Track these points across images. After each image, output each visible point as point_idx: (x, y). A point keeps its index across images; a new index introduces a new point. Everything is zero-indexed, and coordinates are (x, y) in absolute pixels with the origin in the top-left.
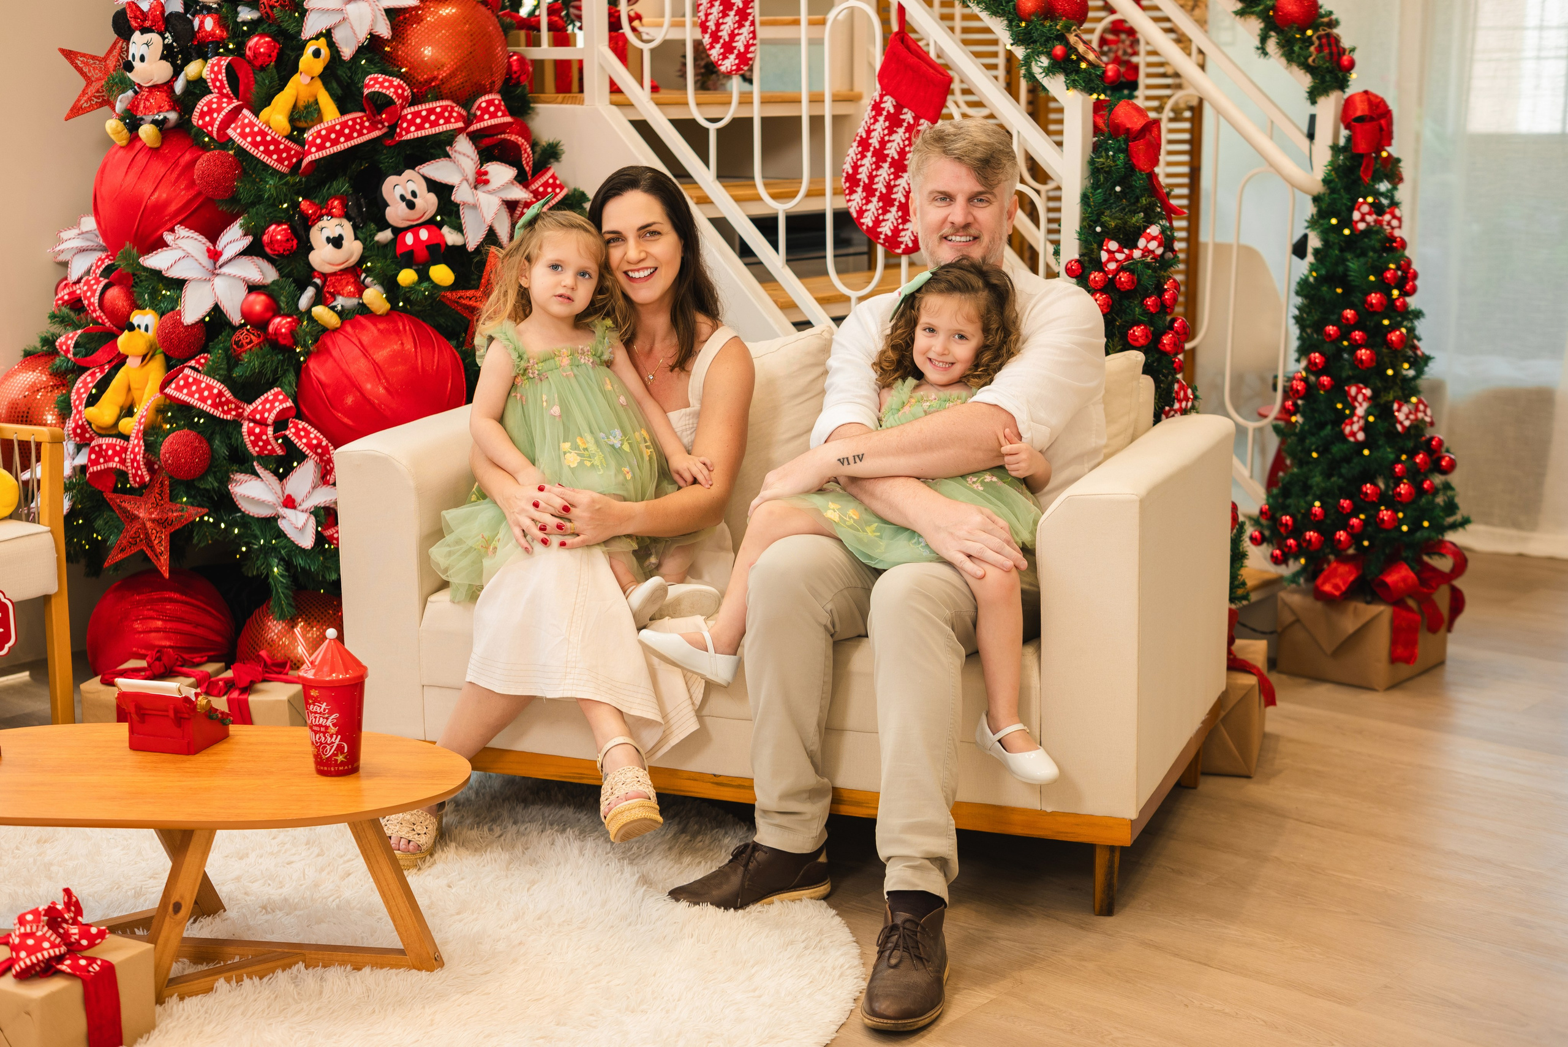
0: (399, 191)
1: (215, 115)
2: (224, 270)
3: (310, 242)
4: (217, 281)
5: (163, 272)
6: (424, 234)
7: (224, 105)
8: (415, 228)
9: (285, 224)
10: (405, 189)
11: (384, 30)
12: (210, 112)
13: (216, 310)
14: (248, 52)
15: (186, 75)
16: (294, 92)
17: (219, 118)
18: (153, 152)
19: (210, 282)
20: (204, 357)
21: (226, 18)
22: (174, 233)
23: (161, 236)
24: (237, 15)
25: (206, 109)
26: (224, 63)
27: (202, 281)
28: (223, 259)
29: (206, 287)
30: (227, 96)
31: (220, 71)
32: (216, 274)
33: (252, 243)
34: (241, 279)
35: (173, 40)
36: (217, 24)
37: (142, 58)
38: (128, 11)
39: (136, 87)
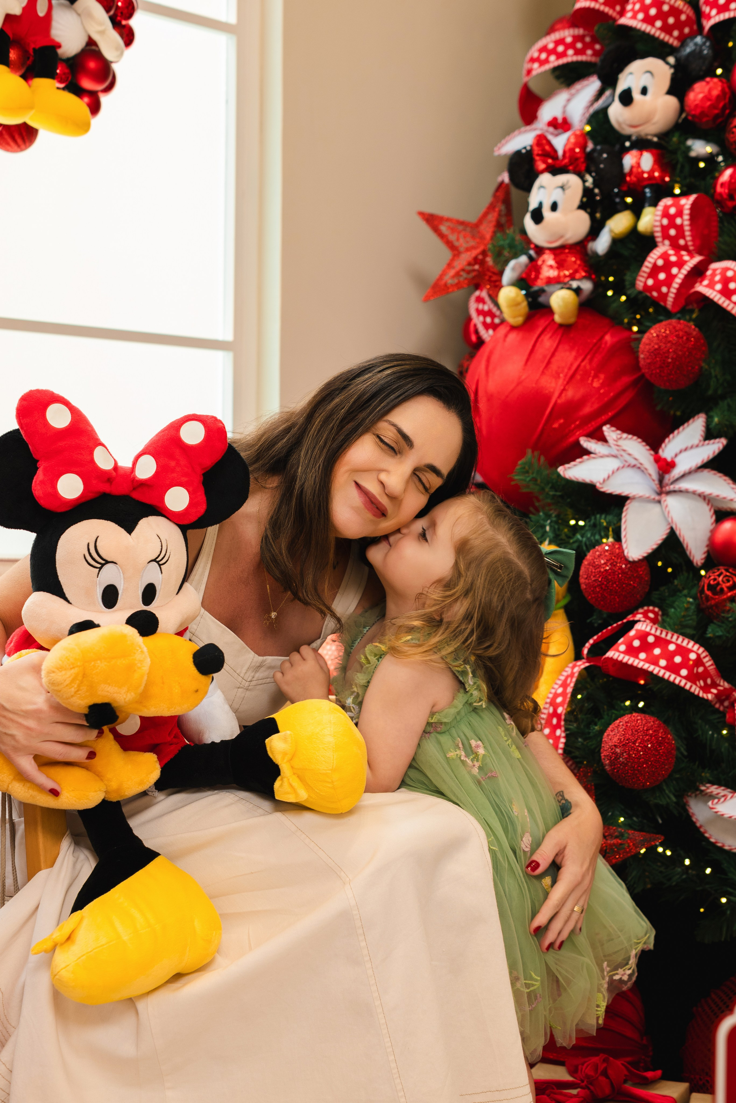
1: (675, 271)
2: (683, 485)
4: (671, 502)
5: (598, 485)
12: (667, 267)
13: (672, 540)
14: (719, 189)
15: (611, 231)
17: (680, 275)
19: (659, 502)
20: (653, 612)
21: (674, 152)
22: (602, 439)
23: (578, 443)
24: (689, 149)
25: (660, 262)
26: (687, 203)
27: (648, 500)
28: (676, 472)
29: (656, 509)
30: (685, 248)
31: (680, 213)
32: (668, 493)
33: (726, 448)
34: (705, 498)
35: (596, 184)
36: (658, 161)
37: (554, 207)
38: (536, 150)
39: (532, 252)
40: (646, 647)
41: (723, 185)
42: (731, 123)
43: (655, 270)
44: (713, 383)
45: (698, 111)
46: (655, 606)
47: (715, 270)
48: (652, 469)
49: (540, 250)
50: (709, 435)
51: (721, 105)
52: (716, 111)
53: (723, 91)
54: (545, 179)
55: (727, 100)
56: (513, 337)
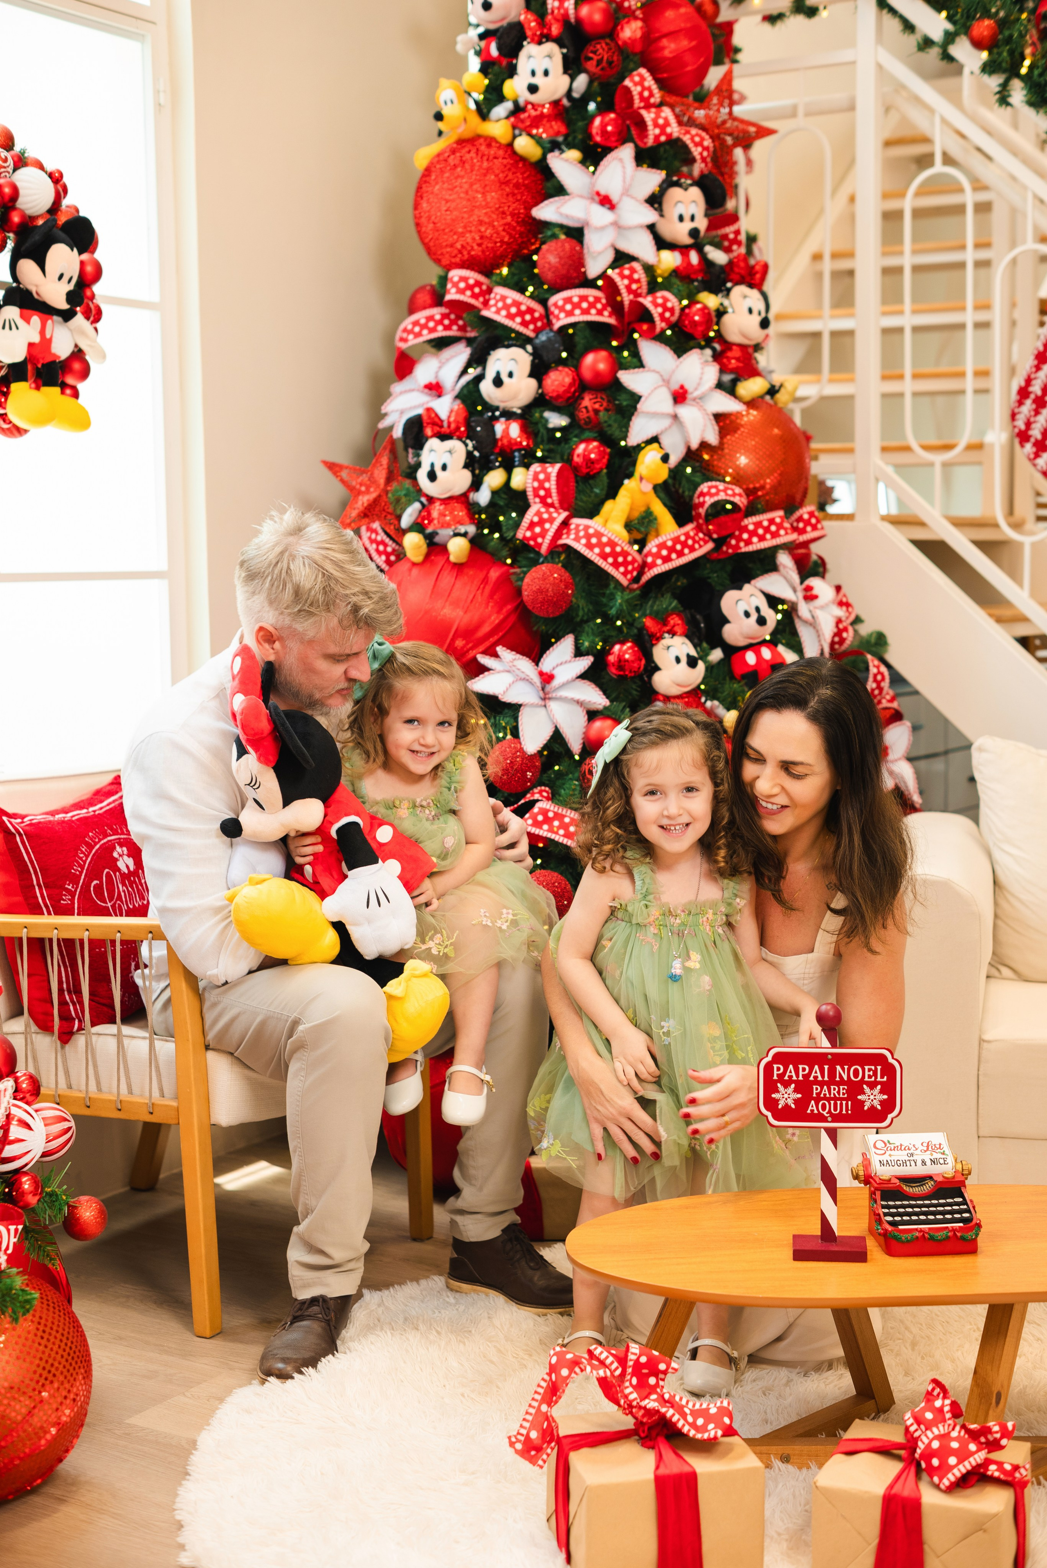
0: (742, 607)
1: (547, 526)
2: (563, 693)
3: (654, 662)
4: (553, 705)
5: (500, 697)
6: (766, 654)
7: (555, 515)
8: (756, 647)
9: (628, 642)
10: (749, 604)
11: (712, 438)
12: (541, 522)
13: (557, 737)
14: (576, 459)
15: (489, 486)
16: (629, 501)
17: (551, 529)
18: (458, 567)
19: (545, 706)
20: (545, 791)
21: (536, 424)
22: (495, 655)
23: (475, 659)
24: (547, 421)
25: (536, 519)
26: (554, 470)
27: (537, 706)
28: (555, 683)
29: (542, 711)
30: (552, 505)
31: (548, 479)
32: (549, 699)
33: (593, 664)
34: (580, 703)
35: (475, 448)
36: (524, 429)
37: (444, 467)
38: (425, 418)
39: (423, 500)
40: (547, 820)
41: (578, 456)
42: (580, 404)
43: (532, 525)
44: (581, 613)
45: (555, 394)
46: (545, 785)
47: (578, 526)
48: (537, 680)
49: (431, 499)
50: (579, 653)
51: (573, 389)
52: (569, 395)
53: (573, 379)
54: (433, 443)
55: (577, 385)
56: (415, 571)
